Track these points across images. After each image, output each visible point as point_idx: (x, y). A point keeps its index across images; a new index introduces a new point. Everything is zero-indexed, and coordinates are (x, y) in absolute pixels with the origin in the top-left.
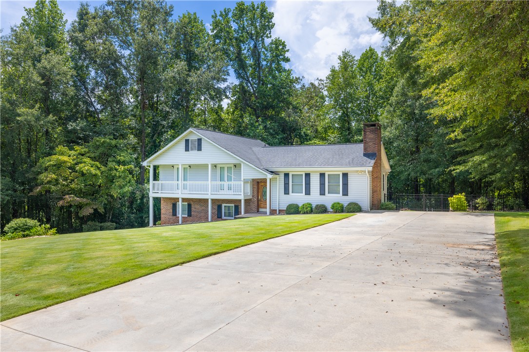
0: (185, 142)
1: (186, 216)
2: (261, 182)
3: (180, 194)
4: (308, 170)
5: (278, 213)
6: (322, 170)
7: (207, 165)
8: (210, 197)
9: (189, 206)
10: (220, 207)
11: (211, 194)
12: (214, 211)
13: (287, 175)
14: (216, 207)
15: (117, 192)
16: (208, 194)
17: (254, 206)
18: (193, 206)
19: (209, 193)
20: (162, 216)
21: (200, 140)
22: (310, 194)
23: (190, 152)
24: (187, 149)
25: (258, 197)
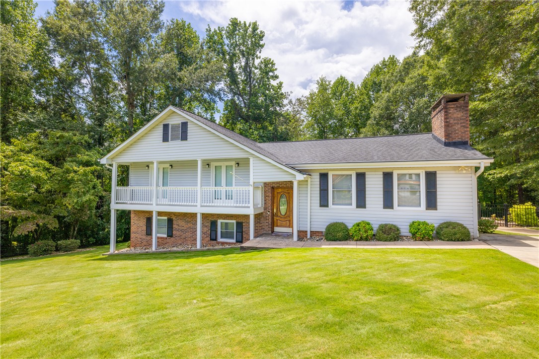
0: (162, 129)
1: (165, 236)
2: (278, 188)
3: (154, 205)
4: (361, 166)
5: (309, 236)
6: (388, 166)
7: (195, 162)
8: (199, 210)
9: (170, 221)
10: (214, 224)
11: (202, 206)
12: (206, 229)
13: (324, 176)
14: (209, 224)
15: (73, 202)
16: (196, 206)
17: (266, 224)
18: (174, 222)
19: (198, 204)
20: (132, 235)
21: (185, 125)
22: (365, 207)
23: (171, 143)
24: (165, 139)
25: (273, 210)
